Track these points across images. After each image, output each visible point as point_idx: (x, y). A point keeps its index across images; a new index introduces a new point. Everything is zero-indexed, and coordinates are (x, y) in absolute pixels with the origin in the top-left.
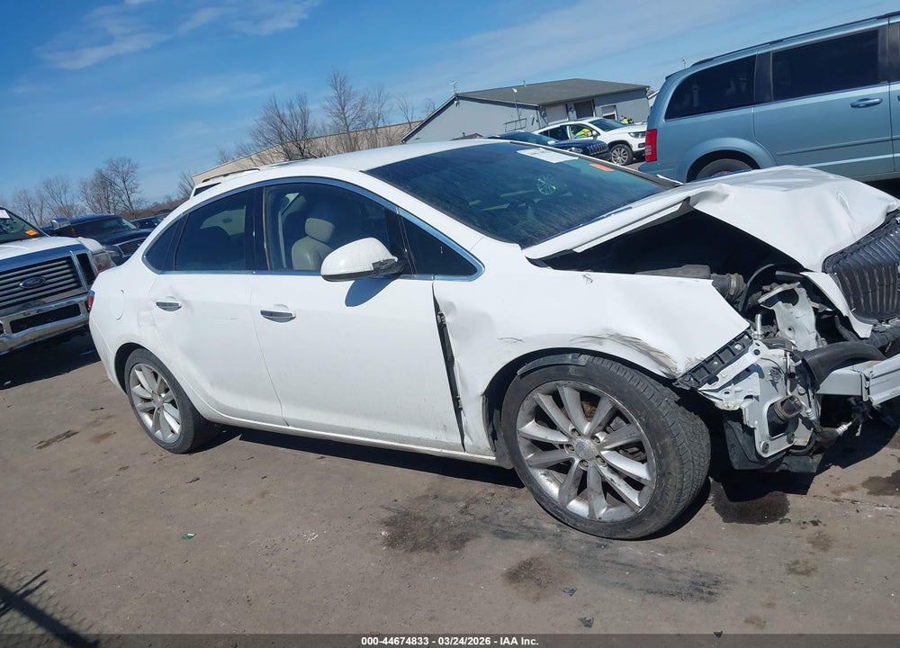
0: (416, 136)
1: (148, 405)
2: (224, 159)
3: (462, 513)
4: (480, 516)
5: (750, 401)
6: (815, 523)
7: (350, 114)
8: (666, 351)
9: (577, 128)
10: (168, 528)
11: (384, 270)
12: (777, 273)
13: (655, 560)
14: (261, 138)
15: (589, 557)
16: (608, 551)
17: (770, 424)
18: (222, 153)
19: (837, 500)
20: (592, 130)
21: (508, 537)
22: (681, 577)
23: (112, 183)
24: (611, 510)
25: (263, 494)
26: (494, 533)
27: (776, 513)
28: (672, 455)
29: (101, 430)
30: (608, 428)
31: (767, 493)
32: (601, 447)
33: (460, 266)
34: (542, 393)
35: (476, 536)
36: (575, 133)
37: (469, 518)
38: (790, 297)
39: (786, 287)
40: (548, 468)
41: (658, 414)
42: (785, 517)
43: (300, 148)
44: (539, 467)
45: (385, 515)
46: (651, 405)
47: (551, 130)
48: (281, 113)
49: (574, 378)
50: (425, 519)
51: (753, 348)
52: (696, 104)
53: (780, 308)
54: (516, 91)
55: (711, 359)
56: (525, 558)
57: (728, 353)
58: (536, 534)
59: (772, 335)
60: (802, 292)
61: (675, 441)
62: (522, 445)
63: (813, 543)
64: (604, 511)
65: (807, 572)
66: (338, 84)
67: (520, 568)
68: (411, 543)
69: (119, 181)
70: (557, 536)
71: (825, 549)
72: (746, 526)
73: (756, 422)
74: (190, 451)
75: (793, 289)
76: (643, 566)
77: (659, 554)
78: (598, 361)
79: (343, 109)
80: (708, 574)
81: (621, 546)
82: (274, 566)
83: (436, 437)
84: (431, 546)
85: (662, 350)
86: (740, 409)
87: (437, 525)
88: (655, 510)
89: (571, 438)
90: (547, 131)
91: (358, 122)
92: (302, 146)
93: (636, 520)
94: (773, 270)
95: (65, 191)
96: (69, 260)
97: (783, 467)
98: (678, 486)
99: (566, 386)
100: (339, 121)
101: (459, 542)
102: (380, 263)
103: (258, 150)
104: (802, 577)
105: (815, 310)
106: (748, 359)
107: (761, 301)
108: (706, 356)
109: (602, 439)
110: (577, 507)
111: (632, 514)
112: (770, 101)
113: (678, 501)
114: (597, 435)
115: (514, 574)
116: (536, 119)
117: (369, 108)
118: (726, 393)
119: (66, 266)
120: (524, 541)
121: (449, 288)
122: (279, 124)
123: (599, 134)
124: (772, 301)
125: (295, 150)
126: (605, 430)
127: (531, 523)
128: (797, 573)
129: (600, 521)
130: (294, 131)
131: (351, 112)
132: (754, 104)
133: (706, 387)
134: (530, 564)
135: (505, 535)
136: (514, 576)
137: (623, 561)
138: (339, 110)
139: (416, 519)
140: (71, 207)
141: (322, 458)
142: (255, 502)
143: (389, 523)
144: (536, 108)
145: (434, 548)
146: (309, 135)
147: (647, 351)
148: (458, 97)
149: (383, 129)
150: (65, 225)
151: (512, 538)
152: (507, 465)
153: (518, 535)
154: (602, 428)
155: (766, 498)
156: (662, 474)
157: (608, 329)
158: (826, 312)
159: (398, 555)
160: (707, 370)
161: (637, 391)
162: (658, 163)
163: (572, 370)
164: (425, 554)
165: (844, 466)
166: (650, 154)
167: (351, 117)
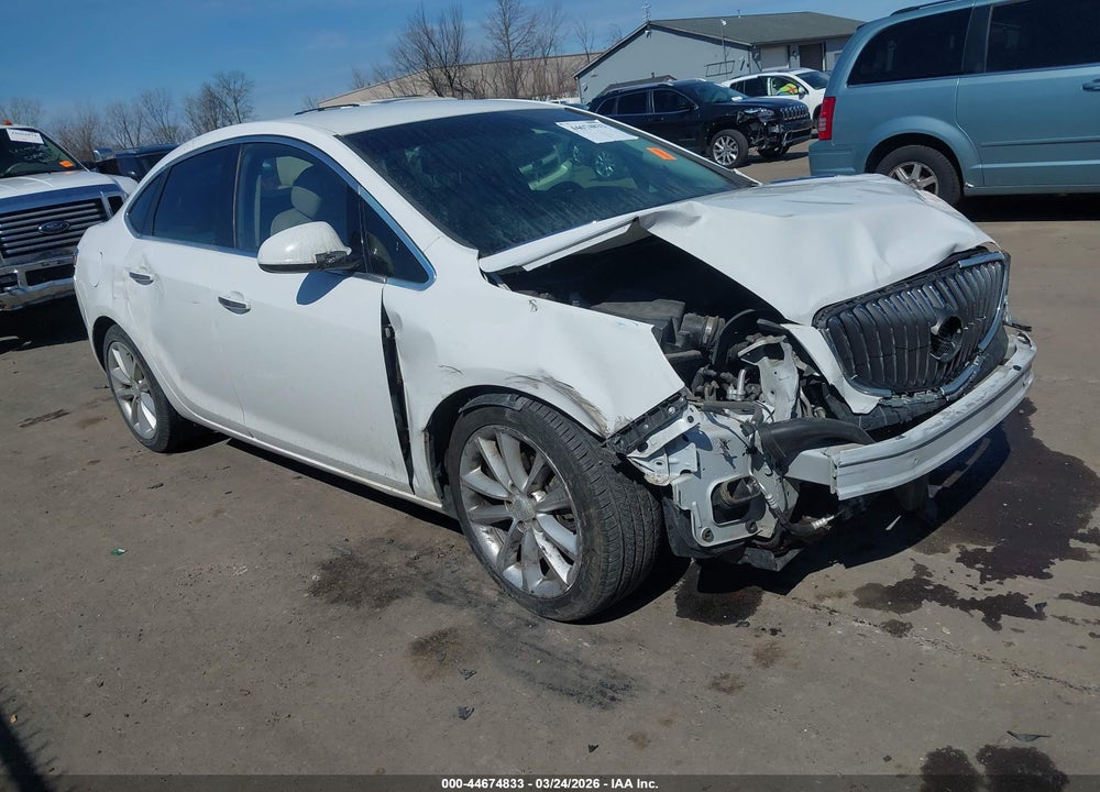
0: (592, 72)
1: (127, 392)
2: (360, 84)
3: (408, 564)
4: (424, 570)
5: (686, 477)
6: (774, 632)
7: (515, 38)
8: (598, 405)
9: (781, 82)
10: (104, 539)
11: (331, 265)
12: (759, 322)
13: (577, 649)
14: (403, 61)
15: (510, 637)
16: (534, 632)
17: (715, 508)
18: (357, 75)
19: (815, 607)
20: (798, 85)
21: (439, 601)
22: (593, 675)
23: (222, 104)
24: (545, 583)
25: (218, 512)
26: (429, 594)
27: (737, 613)
28: (597, 529)
29: (92, 413)
30: (546, 487)
31: (742, 588)
32: (538, 508)
33: (411, 269)
34: (484, 438)
35: (409, 594)
36: (777, 88)
37: (413, 571)
38: (775, 352)
39: (771, 339)
40: (492, 525)
41: (585, 479)
42: (747, 620)
43: (449, 77)
44: (483, 522)
45: (327, 556)
46: (579, 466)
47: (747, 81)
48: (430, 29)
49: (509, 424)
50: (366, 566)
51: (687, 413)
52: (889, 68)
53: (764, 364)
54: (725, 23)
55: (641, 420)
56: (444, 627)
57: (660, 415)
58: (470, 599)
59: (753, 397)
60: (787, 347)
61: (600, 513)
62: (466, 496)
63: (758, 655)
64: (537, 582)
65: (729, 691)
67: (432, 638)
68: (335, 593)
69: (230, 101)
70: (492, 605)
71: (766, 666)
72: (698, 624)
73: (694, 503)
74: (169, 450)
75: (779, 344)
76: (560, 655)
77: (586, 644)
78: (535, 407)
79: (507, 30)
80: (624, 676)
81: (552, 627)
82: (186, 599)
83: (385, 472)
84: (355, 601)
85: (594, 404)
86: (670, 485)
87: (375, 575)
88: (580, 591)
89: (510, 494)
90: (741, 83)
91: (523, 49)
92: (452, 74)
93: (562, 601)
94: (753, 317)
95: (167, 108)
96: (99, 202)
97: (746, 559)
98: (603, 566)
99: (503, 432)
100: (500, 45)
101: (386, 598)
102: (327, 256)
103: (398, 75)
104: (723, 694)
105: (800, 372)
106: (682, 426)
107: (740, 354)
108: (635, 415)
109: (538, 498)
110: (513, 572)
111: (561, 592)
112: (981, 72)
113: (603, 584)
114: (534, 494)
115: (421, 644)
116: (746, 62)
117: (539, 30)
118: (659, 464)
119: (95, 210)
120: (453, 607)
121: (398, 296)
122: (426, 44)
123: (807, 92)
124: (756, 354)
125: (444, 79)
126: (543, 489)
127: (472, 587)
128: (719, 689)
129: (532, 595)
130: (443, 54)
131: (516, 34)
132: (962, 73)
133: (636, 453)
134: (445, 635)
135: (437, 597)
136: (420, 647)
137: (542, 646)
138: (501, 31)
139: (357, 565)
140: (175, 129)
141: (299, 478)
142: (204, 521)
143: (327, 567)
144: (749, 48)
145: (357, 603)
146: (461, 61)
147: (579, 402)
148: (651, 26)
149: (554, 60)
150: (112, 157)
151: (443, 602)
152: (453, 515)
153: (451, 598)
154: (538, 486)
155: (738, 593)
156: (587, 548)
157: (543, 371)
158: (812, 377)
159: (316, 604)
160: (636, 432)
161: (567, 448)
162: (832, 143)
163: (508, 413)
164: (345, 608)
165: (848, 566)
166: (824, 129)
167: (516, 41)
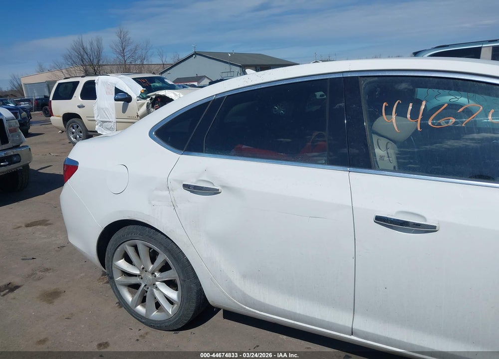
0: (168, 72)
1: (133, 281)
7: (127, 54)
14: (70, 60)
43: (95, 70)
48: (85, 47)
54: (230, 55)
66: (122, 36)
79: (123, 50)
91: (131, 59)
92: (96, 68)
100: (121, 57)
103: (67, 67)
116: (239, 73)
117: (139, 52)
122: (82, 53)
130: (92, 59)
131: (128, 53)
138: (121, 51)
144: (240, 66)
146: (101, 63)
148: (196, 54)
149: (147, 66)
167: (128, 56)
